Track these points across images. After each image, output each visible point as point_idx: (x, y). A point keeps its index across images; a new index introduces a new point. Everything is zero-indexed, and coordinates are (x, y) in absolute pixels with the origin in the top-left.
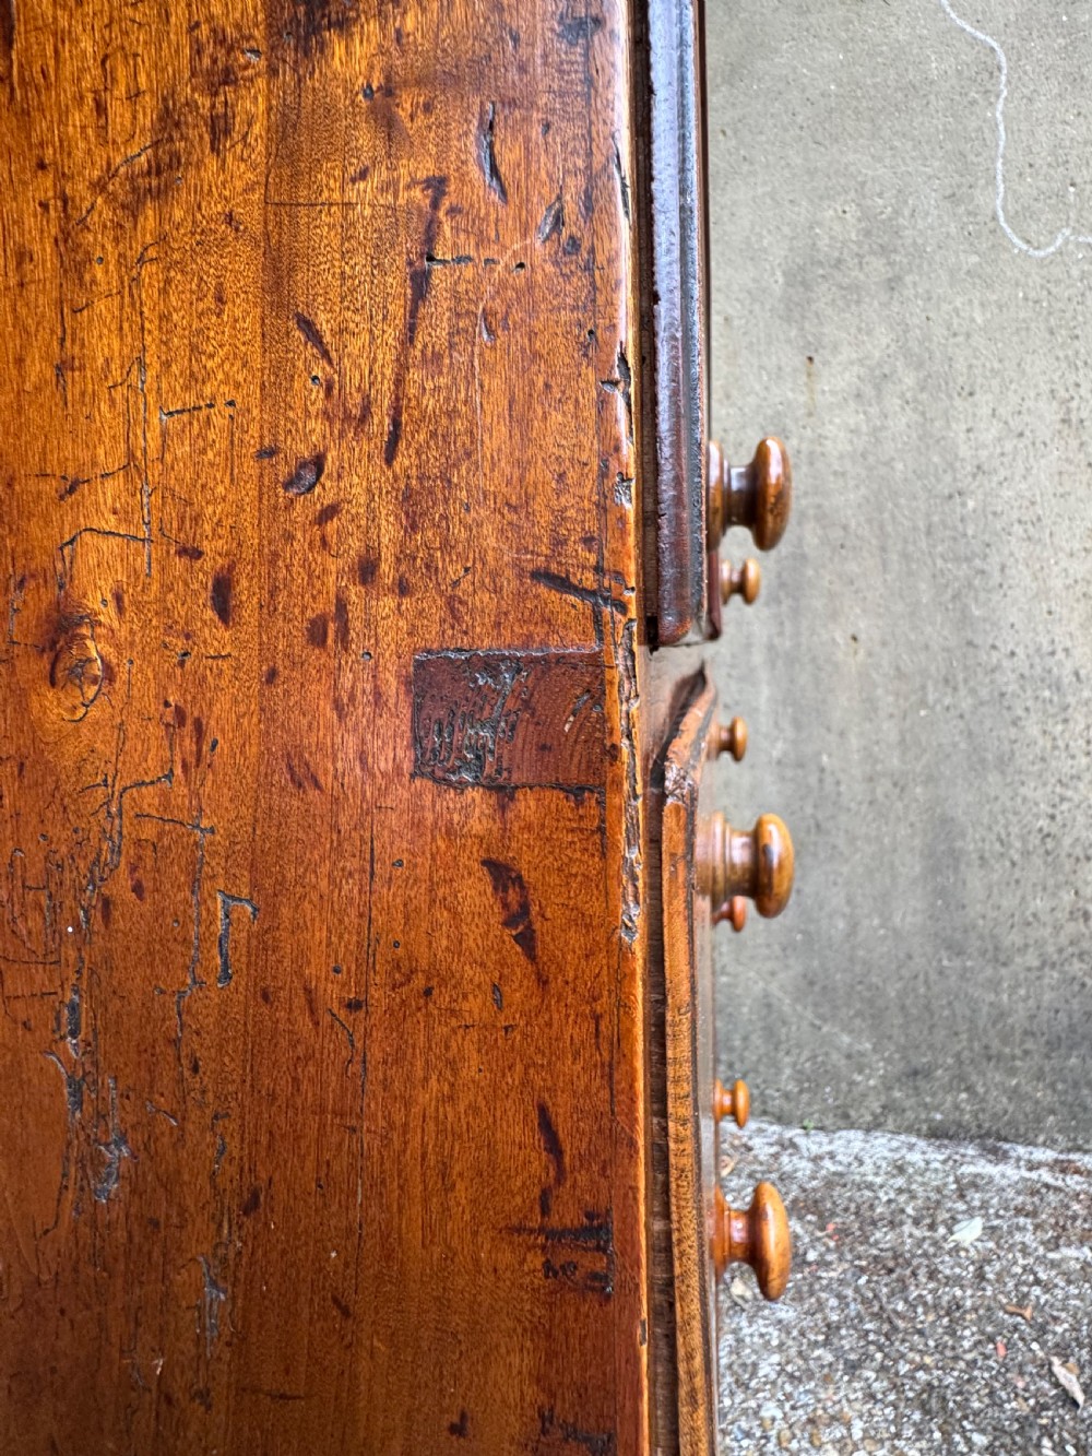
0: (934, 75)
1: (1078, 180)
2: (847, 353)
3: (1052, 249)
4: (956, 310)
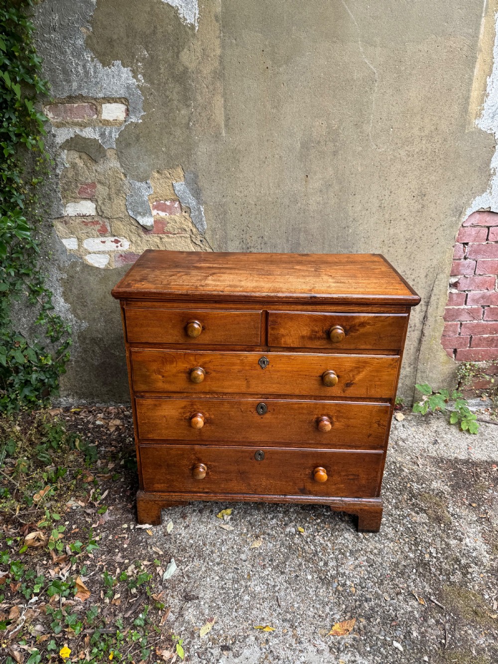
0: (355, 78)
1: (394, 127)
2: (319, 176)
3: (383, 149)
4: (353, 165)
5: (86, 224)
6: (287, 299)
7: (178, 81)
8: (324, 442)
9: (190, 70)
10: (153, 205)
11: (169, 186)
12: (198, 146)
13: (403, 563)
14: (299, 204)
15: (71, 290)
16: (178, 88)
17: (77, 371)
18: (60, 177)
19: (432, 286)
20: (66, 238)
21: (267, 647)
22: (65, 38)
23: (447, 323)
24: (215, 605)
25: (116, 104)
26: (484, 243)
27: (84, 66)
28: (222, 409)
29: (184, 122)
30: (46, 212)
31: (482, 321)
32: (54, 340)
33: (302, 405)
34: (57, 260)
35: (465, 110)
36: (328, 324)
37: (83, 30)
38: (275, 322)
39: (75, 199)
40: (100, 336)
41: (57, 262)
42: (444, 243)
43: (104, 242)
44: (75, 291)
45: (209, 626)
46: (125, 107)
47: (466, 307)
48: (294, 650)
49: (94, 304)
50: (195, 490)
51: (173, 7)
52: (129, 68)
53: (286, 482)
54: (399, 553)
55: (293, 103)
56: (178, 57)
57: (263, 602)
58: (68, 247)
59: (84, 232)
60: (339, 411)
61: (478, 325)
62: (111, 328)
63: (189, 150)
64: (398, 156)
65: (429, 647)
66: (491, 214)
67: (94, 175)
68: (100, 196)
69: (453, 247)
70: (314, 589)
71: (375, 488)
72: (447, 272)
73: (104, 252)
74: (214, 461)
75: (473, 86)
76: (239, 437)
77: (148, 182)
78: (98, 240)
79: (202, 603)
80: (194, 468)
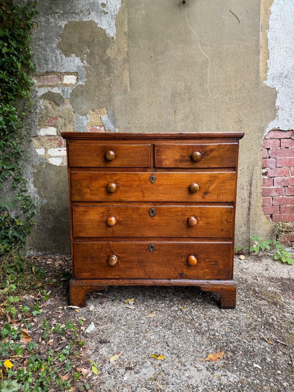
0: (198, 61)
1: (220, 85)
2: (182, 111)
3: (216, 97)
4: (200, 106)
5: (50, 140)
6: (165, 136)
7: (105, 64)
8: (193, 236)
9: (111, 58)
10: (89, 129)
11: (98, 118)
12: (115, 97)
13: (254, 323)
14: (172, 127)
15: (38, 179)
16: (105, 67)
17: (37, 232)
18: (38, 114)
19: (252, 174)
20: (38, 148)
21: (160, 368)
22: (47, 43)
23: (264, 197)
24: (121, 345)
25: (71, 76)
26: (279, 148)
27: (56, 57)
28: (127, 213)
29: (107, 84)
30: (28, 133)
31: (285, 196)
32: (25, 211)
33: (178, 209)
34: (32, 161)
35: (258, 76)
36: (191, 151)
37: (57, 40)
38: (159, 151)
39: (45, 126)
40: (53, 208)
41: (32, 162)
42: (256, 148)
43: (60, 151)
44: (41, 180)
45: (117, 357)
46: (76, 77)
47: (274, 187)
48: (180, 370)
49: (52, 188)
50: (109, 277)
51: (103, 29)
52: (79, 58)
53: (170, 268)
54: (251, 319)
55: (166, 74)
56: (105, 52)
57: (156, 344)
58: (39, 154)
59: (49, 144)
60: (201, 212)
61: (282, 199)
62: (61, 203)
63: (110, 98)
64: (224, 100)
65: (280, 366)
66: (280, 131)
67: (57, 112)
68: (59, 124)
69: (261, 150)
70: (192, 337)
71: (229, 271)
72: (260, 165)
73: (59, 157)
74: (122, 253)
75: (260, 64)
76: (138, 234)
77: (87, 116)
78: (57, 150)
79: (112, 345)
80: (109, 259)
